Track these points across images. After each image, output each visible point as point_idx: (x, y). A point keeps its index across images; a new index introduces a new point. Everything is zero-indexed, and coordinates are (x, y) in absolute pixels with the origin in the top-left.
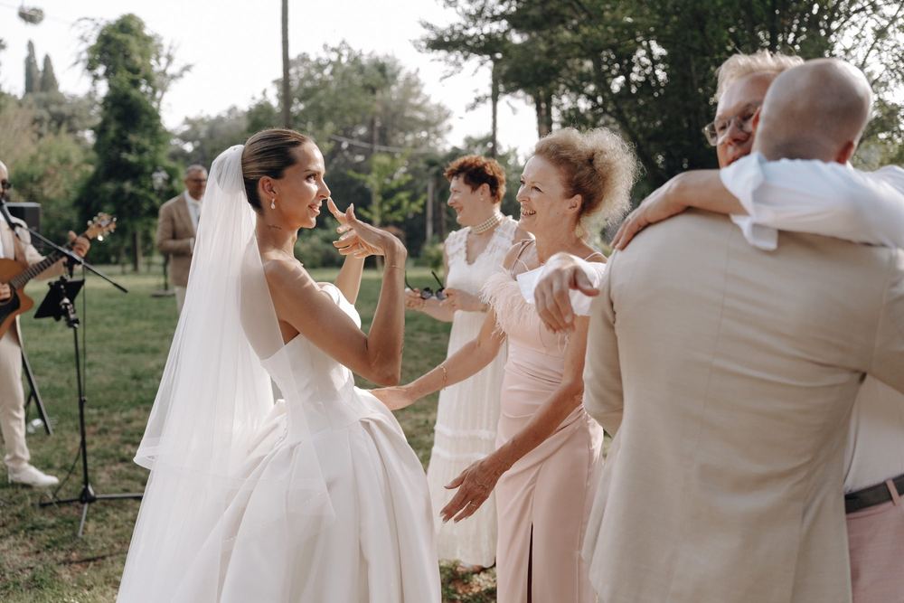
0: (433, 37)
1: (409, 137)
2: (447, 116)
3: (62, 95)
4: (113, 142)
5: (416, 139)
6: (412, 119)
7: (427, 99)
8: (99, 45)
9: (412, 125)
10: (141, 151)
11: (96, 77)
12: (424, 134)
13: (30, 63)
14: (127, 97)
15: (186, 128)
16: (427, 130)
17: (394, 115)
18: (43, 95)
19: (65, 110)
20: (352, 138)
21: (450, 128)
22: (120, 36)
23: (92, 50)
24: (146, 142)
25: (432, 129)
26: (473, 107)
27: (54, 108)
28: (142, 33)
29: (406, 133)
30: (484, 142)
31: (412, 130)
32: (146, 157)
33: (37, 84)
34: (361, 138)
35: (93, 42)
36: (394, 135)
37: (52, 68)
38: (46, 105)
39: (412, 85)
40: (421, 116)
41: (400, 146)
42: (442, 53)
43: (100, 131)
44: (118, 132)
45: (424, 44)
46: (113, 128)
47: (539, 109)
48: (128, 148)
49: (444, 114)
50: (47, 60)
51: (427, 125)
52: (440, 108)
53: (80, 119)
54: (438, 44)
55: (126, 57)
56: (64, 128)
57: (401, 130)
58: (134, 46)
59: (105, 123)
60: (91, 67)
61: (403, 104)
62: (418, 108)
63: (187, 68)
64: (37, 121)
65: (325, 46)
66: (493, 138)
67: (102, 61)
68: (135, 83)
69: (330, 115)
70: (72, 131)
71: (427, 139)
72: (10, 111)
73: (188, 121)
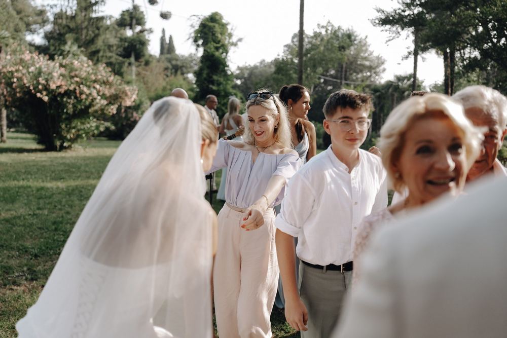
0: (383, 17)
1: (360, 76)
2: (383, 63)
3: (177, 56)
4: (205, 79)
5: (363, 76)
6: (362, 65)
7: (371, 53)
8: (200, 30)
9: (363, 68)
10: (219, 84)
11: (198, 46)
12: (368, 74)
13: (163, 40)
14: (213, 56)
15: (238, 72)
16: (370, 72)
17: (351, 63)
18: (169, 56)
19: (179, 63)
20: (327, 76)
21: (384, 70)
22: (211, 24)
23: (197, 32)
24: (222, 80)
25: (373, 71)
26: (407, 58)
27: (174, 62)
28: (221, 21)
29: (358, 73)
30: (408, 78)
31: (361, 71)
32: (221, 87)
33: (165, 51)
34: (331, 76)
35: (197, 28)
36: (351, 74)
37: (172, 42)
38: (170, 61)
39: (363, 45)
40: (367, 63)
41: (353, 81)
42: (388, 27)
43: (198, 74)
44: (208, 74)
45: (377, 22)
46: (205, 72)
48: (213, 82)
49: (380, 62)
50: (171, 38)
51: (370, 68)
52: (378, 58)
53: (186, 68)
54: (386, 21)
55: (213, 35)
56: (179, 72)
57: (355, 72)
58: (217, 28)
59: (201, 69)
60: (196, 41)
61: (356, 57)
62: (366, 59)
63: (240, 40)
64: (166, 69)
65: (318, 25)
66: (414, 75)
67: (201, 38)
68: (217, 49)
69: (320, 64)
70: (183, 74)
71: (370, 76)
72: (153, 64)
73: (239, 68)
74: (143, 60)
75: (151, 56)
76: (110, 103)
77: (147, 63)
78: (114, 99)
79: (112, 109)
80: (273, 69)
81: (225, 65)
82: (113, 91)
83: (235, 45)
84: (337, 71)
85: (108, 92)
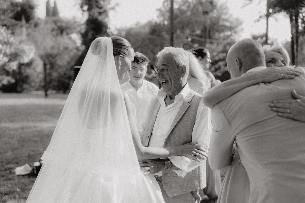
1: (222, 35)
2: (241, 24)
5: (225, 36)
6: (223, 26)
7: (231, 15)
9: (224, 28)
11: (84, 11)
12: (229, 33)
13: (48, 4)
14: (97, 20)
16: (230, 31)
17: (214, 24)
18: (54, 18)
19: (64, 25)
20: (193, 35)
21: (242, 30)
25: (233, 31)
26: (258, 20)
27: (59, 24)
29: (220, 33)
31: (223, 31)
33: (51, 14)
34: (197, 36)
36: (214, 33)
37: (56, 6)
38: (55, 23)
40: (228, 24)
41: (216, 39)
47: (291, 20)
49: (239, 23)
50: (55, 3)
51: (231, 28)
52: (237, 20)
53: (70, 29)
56: (65, 33)
57: (217, 31)
60: (82, 6)
61: (218, 19)
62: (226, 20)
63: (117, 5)
64: (53, 30)
66: (266, 35)
67: (87, 4)
68: (100, 13)
69: (187, 26)
70: (68, 34)
71: (231, 35)
72: (42, 26)
73: (117, 29)
74: (32, 22)
75: (39, 19)
76: (10, 60)
77: (36, 25)
78: (14, 56)
79: (13, 66)
80: (147, 30)
81: (106, 27)
82: (13, 50)
83: (113, 8)
84: (202, 31)
85: (8, 50)
